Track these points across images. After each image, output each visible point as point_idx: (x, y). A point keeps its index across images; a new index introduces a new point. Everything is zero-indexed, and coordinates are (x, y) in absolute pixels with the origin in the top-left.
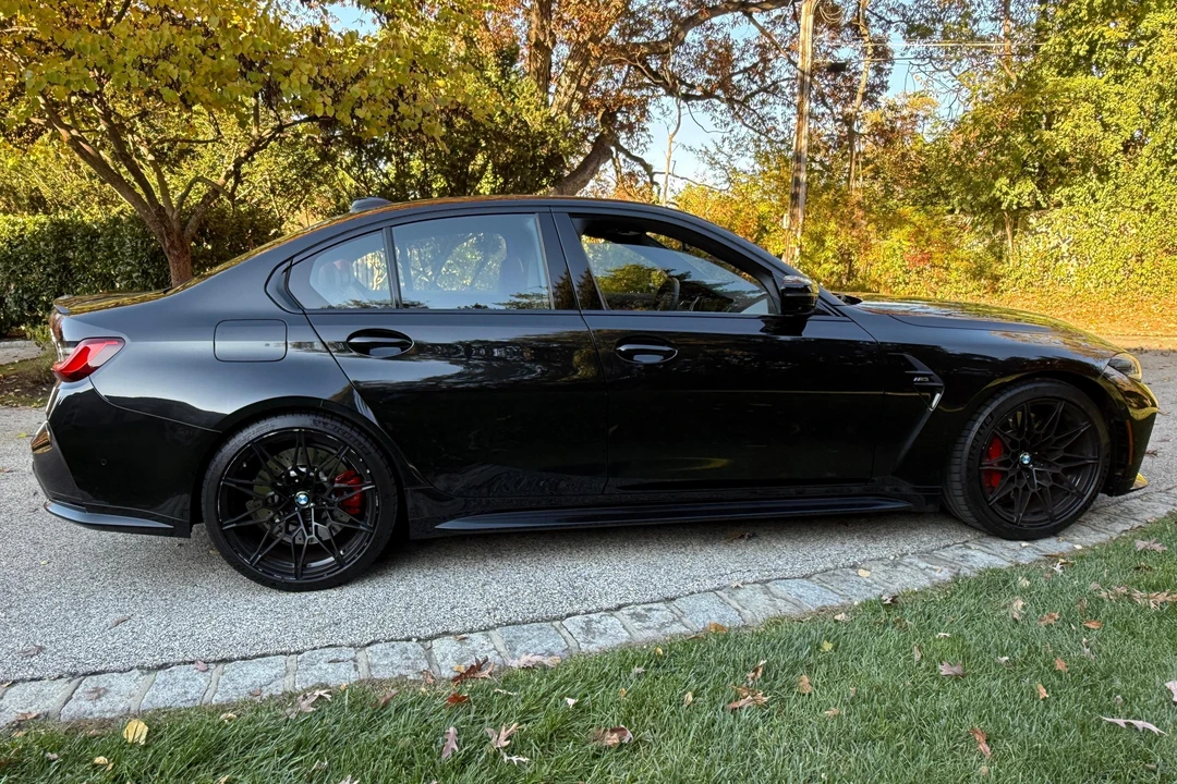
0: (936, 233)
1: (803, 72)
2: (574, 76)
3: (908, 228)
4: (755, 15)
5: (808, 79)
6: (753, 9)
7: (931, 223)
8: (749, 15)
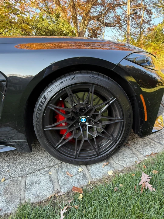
0: (158, 48)
1: (128, 15)
2: (83, 23)
3: (152, 47)
4: (122, 7)
5: (129, 17)
6: (121, 5)
7: (157, 45)
8: (120, 7)
